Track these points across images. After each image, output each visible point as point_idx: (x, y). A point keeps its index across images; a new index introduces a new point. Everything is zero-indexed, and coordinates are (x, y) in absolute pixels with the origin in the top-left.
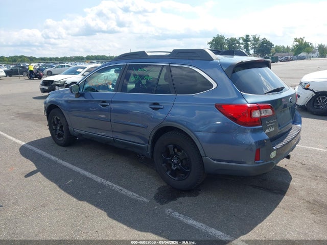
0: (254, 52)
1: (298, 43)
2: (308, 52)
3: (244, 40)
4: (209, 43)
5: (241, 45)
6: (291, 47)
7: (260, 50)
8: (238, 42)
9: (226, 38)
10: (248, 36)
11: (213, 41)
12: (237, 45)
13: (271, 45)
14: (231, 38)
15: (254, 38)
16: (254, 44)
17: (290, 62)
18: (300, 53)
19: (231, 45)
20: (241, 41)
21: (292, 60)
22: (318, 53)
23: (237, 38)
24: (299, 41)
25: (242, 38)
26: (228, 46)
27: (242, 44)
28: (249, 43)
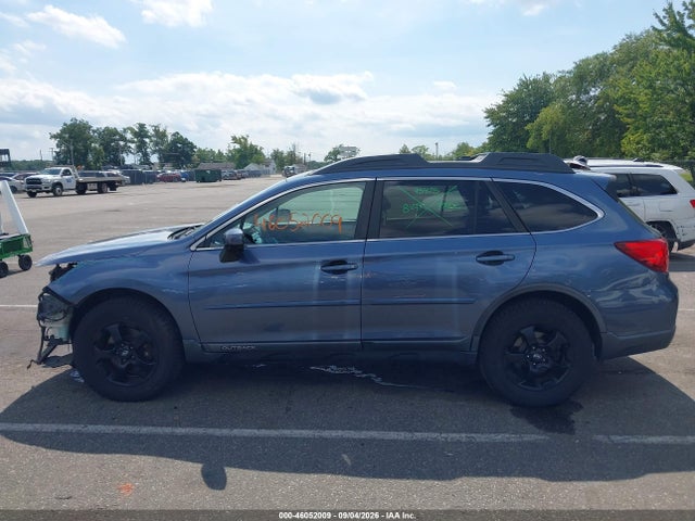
0: (160, 159)
1: (238, 146)
2: (258, 163)
3: (136, 134)
4: (54, 137)
5: (129, 144)
6: (225, 152)
7: (170, 156)
8: (124, 139)
9: (95, 128)
10: (142, 126)
11: (63, 131)
12: (122, 143)
13: (192, 146)
14: (107, 129)
15: (157, 131)
16: (156, 144)
17: (242, 180)
18: (246, 165)
19: (108, 144)
20: (129, 136)
21: (243, 178)
22: (273, 165)
23: (120, 129)
24: (240, 143)
25: (131, 129)
26: (101, 144)
27: (133, 142)
28: (147, 140)
